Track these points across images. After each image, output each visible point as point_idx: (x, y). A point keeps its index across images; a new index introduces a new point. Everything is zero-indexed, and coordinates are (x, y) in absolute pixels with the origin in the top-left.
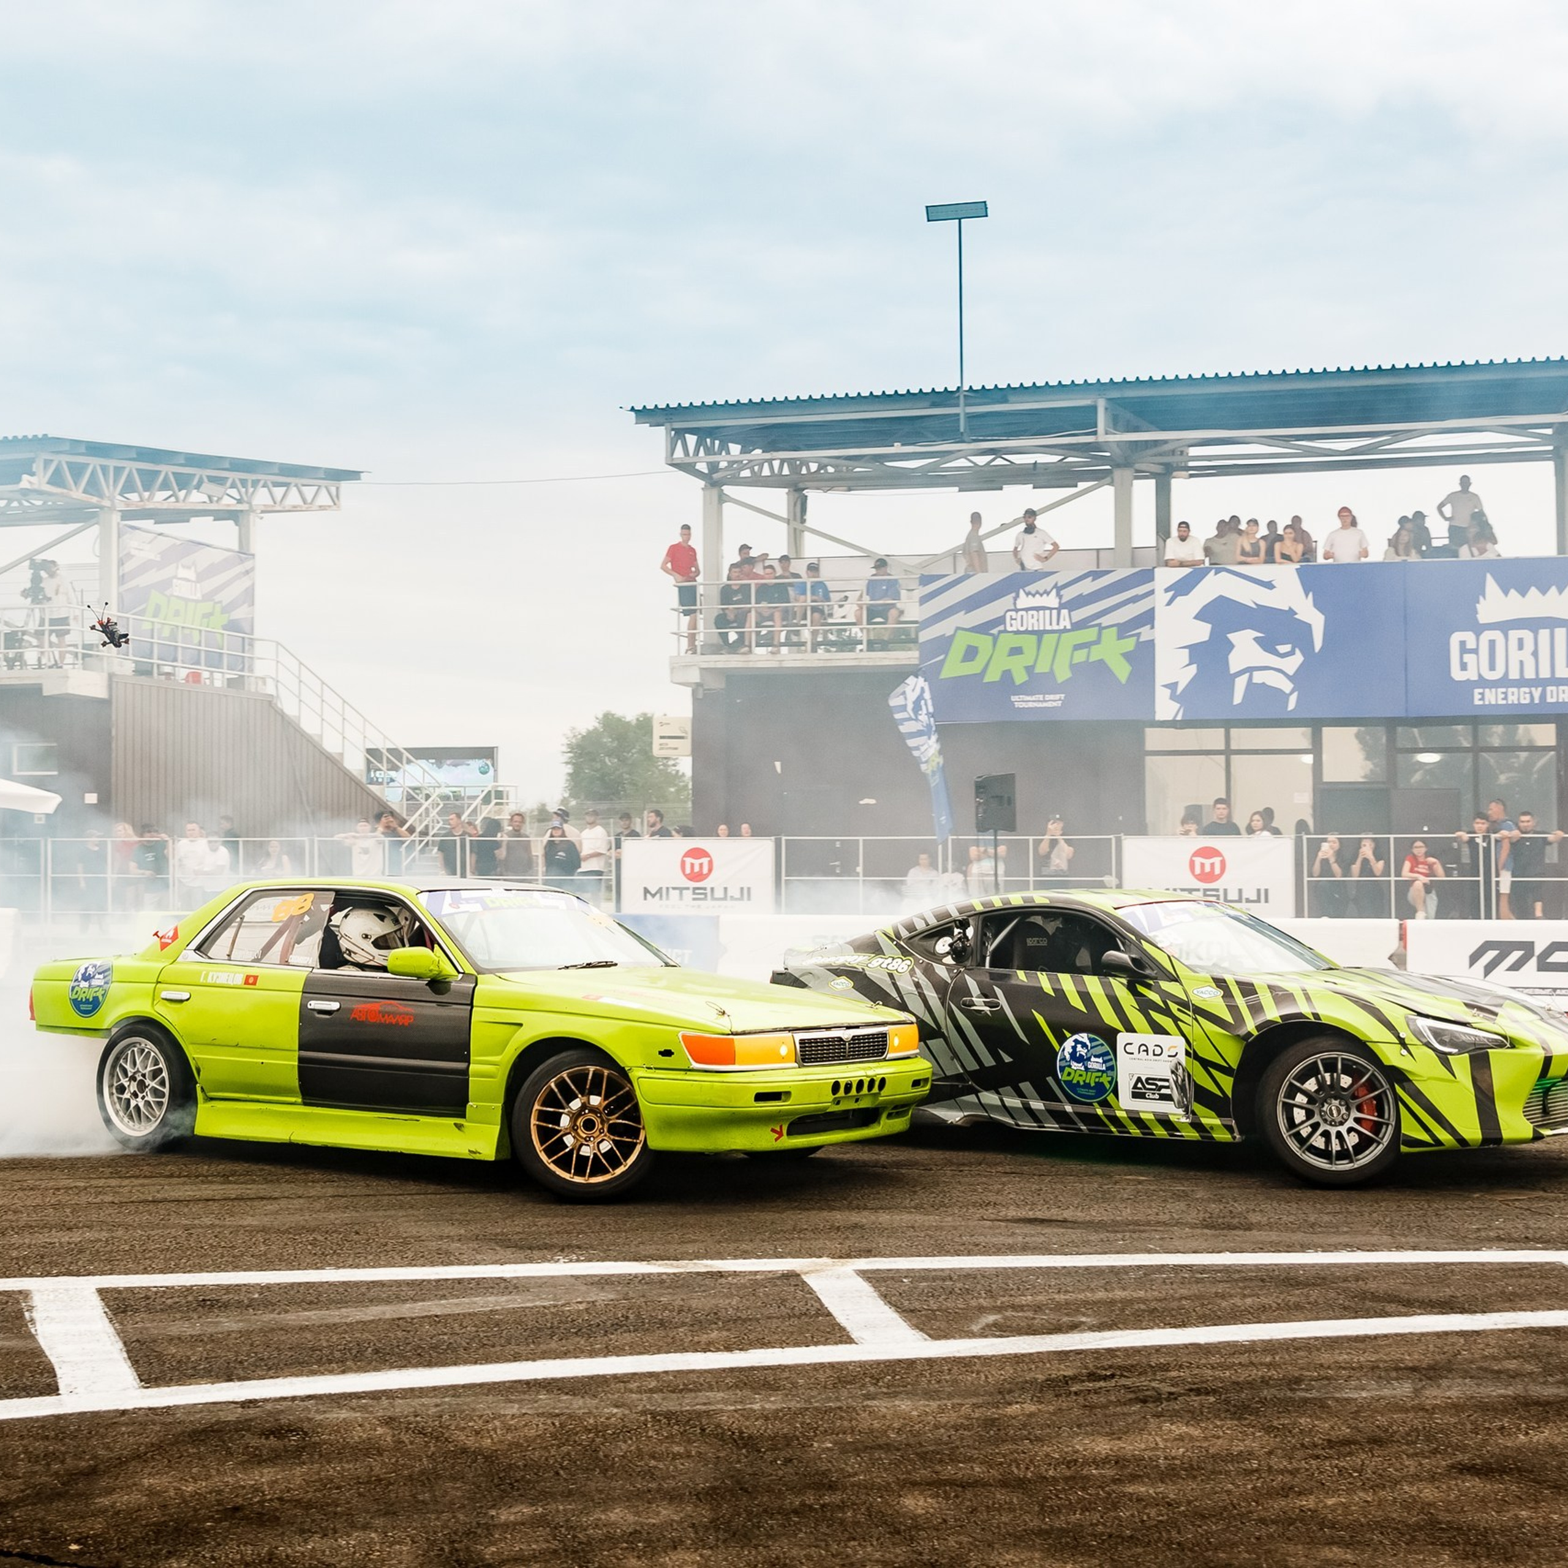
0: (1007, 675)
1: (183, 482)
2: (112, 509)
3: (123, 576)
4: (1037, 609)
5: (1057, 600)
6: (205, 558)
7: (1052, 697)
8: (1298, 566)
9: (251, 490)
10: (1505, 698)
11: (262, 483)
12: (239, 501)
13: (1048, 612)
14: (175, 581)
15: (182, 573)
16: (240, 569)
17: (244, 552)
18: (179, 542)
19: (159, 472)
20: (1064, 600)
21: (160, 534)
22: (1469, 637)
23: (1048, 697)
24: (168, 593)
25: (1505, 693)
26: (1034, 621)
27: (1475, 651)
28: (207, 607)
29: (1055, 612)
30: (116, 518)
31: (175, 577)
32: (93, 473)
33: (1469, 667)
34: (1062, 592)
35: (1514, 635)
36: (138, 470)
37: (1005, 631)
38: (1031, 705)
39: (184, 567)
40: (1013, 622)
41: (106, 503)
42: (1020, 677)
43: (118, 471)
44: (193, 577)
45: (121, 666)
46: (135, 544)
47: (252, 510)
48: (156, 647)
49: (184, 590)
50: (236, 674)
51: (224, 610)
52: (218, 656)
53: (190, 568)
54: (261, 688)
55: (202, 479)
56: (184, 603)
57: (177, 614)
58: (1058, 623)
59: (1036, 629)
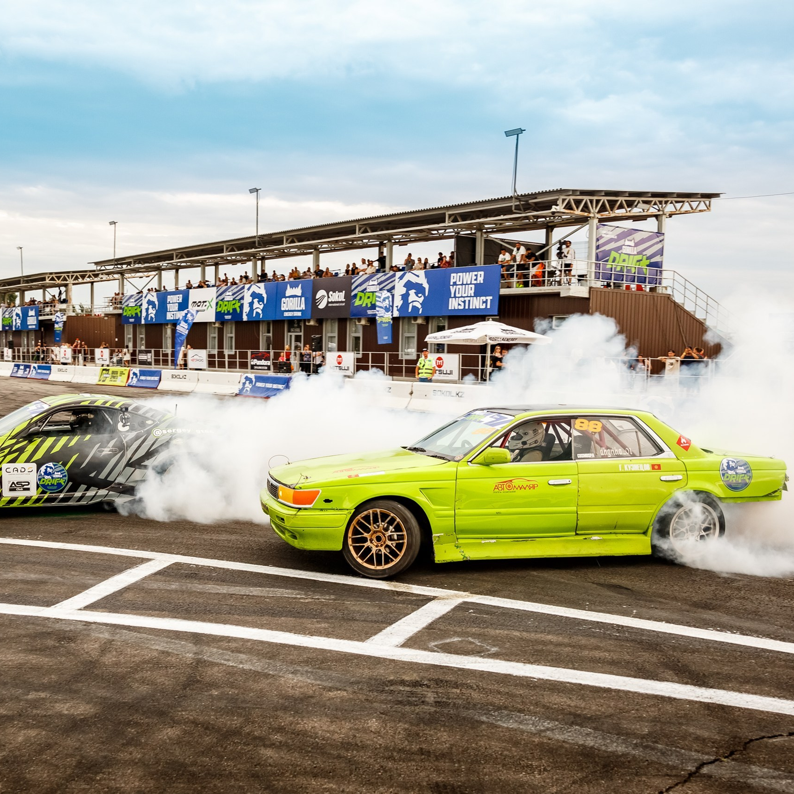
1: (630, 204)
2: (594, 217)
3: (598, 246)
6: (638, 237)
9: (664, 205)
11: (669, 202)
12: (659, 210)
14: (623, 247)
15: (627, 243)
16: (657, 240)
17: (660, 233)
18: (626, 230)
19: (617, 201)
21: (618, 227)
24: (620, 252)
28: (639, 257)
30: (596, 221)
31: (624, 245)
32: (586, 203)
36: (608, 201)
39: (628, 240)
41: (592, 215)
43: (598, 201)
44: (633, 244)
45: (596, 283)
46: (604, 232)
47: (664, 214)
48: (613, 275)
49: (628, 250)
50: (653, 286)
51: (647, 258)
52: (644, 278)
53: (631, 241)
54: (665, 292)
55: (639, 202)
56: (628, 256)
57: (624, 261)
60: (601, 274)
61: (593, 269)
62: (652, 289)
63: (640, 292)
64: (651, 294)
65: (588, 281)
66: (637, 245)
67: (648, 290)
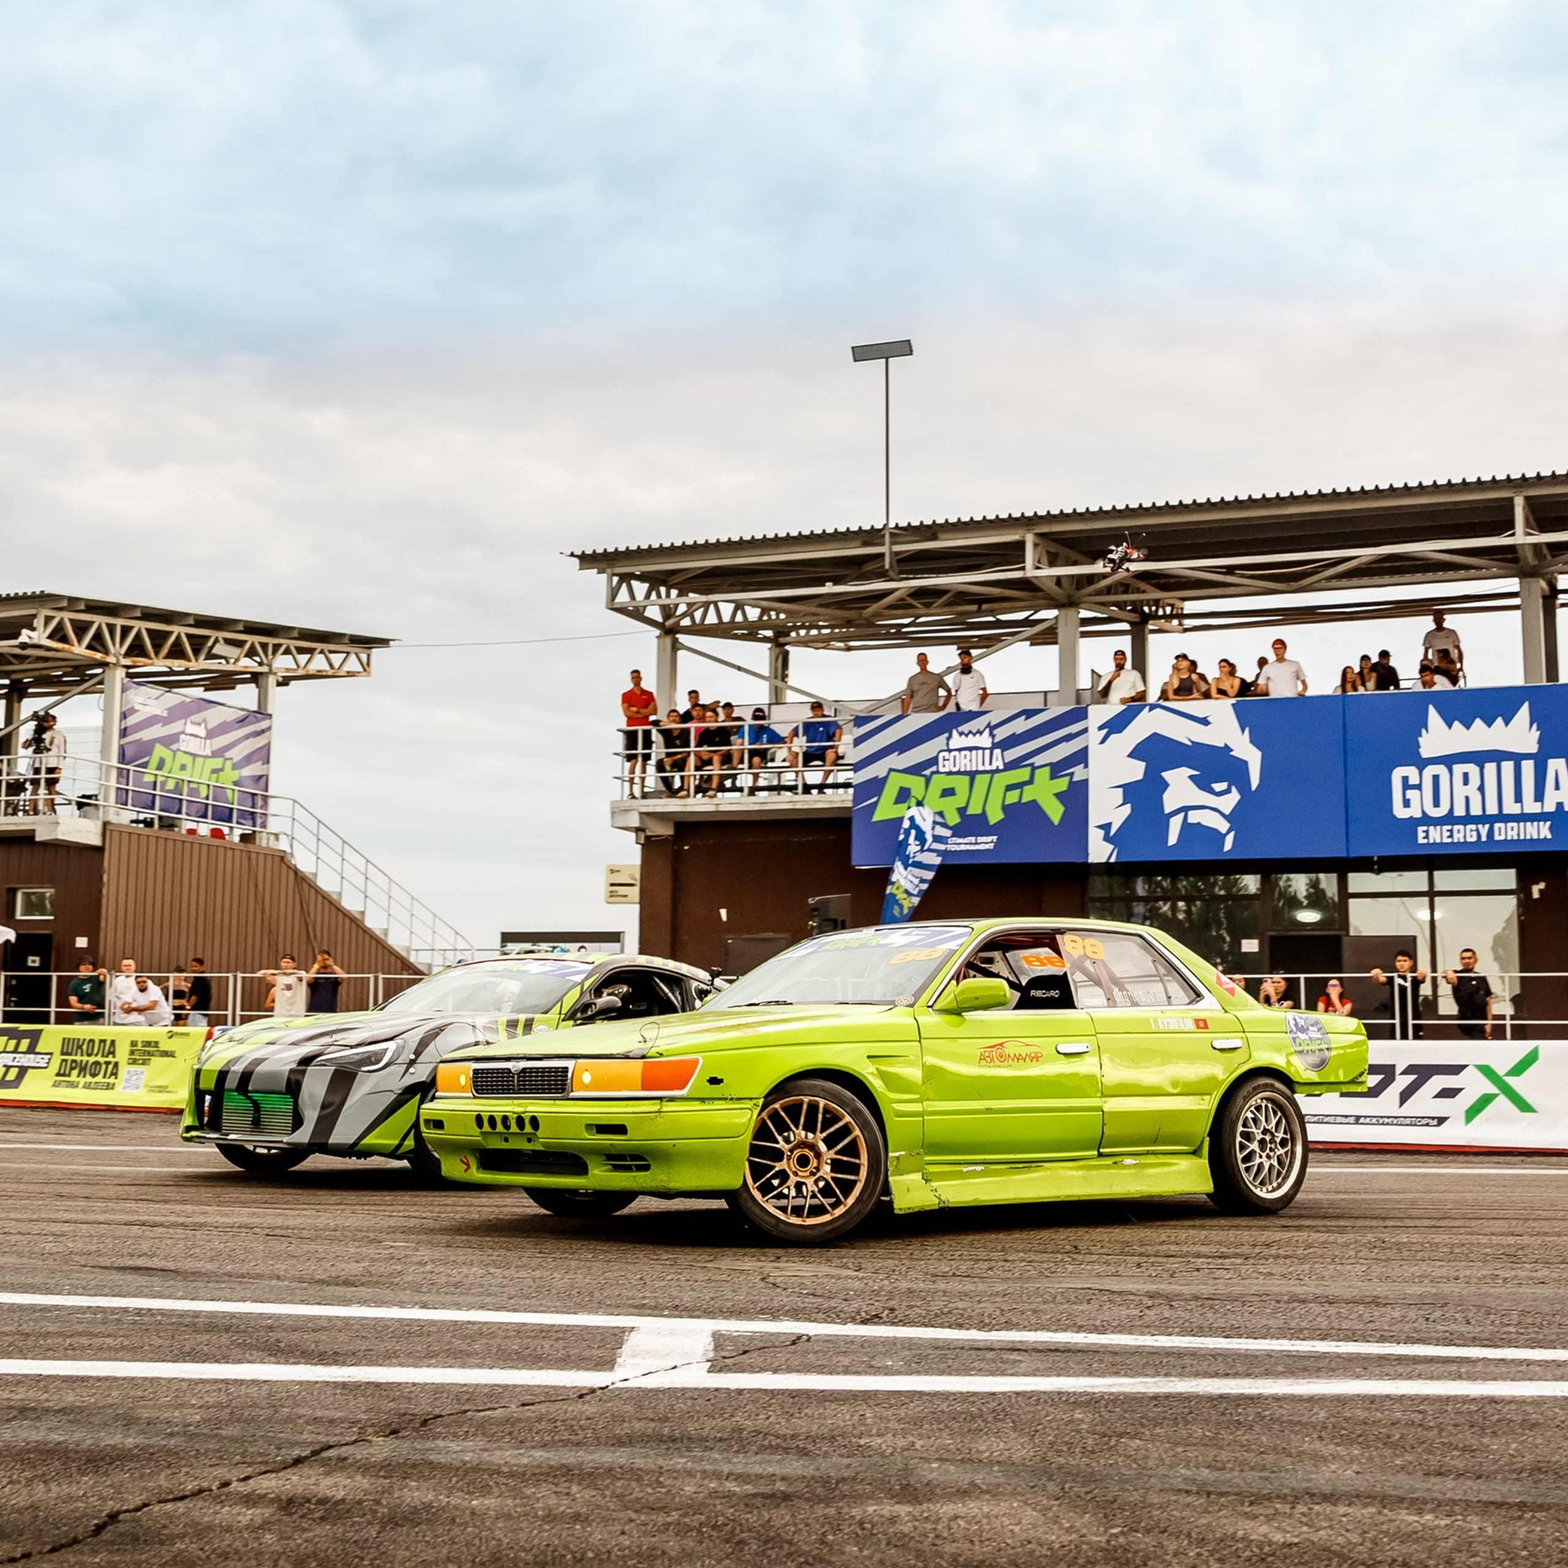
1: (197, 644)
2: (116, 665)
3: (125, 729)
4: (970, 749)
5: (990, 740)
6: (215, 717)
7: (984, 839)
8: (1234, 701)
9: (272, 654)
10: (1451, 836)
11: (283, 648)
12: (260, 665)
13: (980, 752)
14: (182, 736)
15: (191, 729)
16: (257, 727)
17: (261, 713)
18: (188, 700)
19: (169, 633)
20: (997, 740)
22: (1411, 772)
23: (980, 839)
24: (174, 747)
25: (1451, 831)
27: (1418, 787)
29: (987, 752)
30: (121, 674)
31: (183, 733)
32: (99, 631)
33: (1412, 803)
34: (995, 732)
35: (1459, 769)
36: (148, 630)
38: (963, 847)
39: (193, 723)
40: (946, 762)
41: (111, 659)
42: (953, 819)
43: (126, 630)
44: (203, 733)
45: (118, 814)
46: (140, 699)
47: (271, 672)
48: (158, 799)
49: (191, 745)
50: (248, 829)
51: (235, 767)
52: (227, 812)
53: (199, 724)
54: (273, 844)
55: (216, 641)
56: (191, 758)
57: (183, 767)
58: (991, 763)
59: (968, 769)
60: (130, 793)
61: (113, 782)
62: (244, 838)
63: (217, 842)
64: (242, 846)
65: (101, 809)
66: (211, 734)
67: (237, 839)
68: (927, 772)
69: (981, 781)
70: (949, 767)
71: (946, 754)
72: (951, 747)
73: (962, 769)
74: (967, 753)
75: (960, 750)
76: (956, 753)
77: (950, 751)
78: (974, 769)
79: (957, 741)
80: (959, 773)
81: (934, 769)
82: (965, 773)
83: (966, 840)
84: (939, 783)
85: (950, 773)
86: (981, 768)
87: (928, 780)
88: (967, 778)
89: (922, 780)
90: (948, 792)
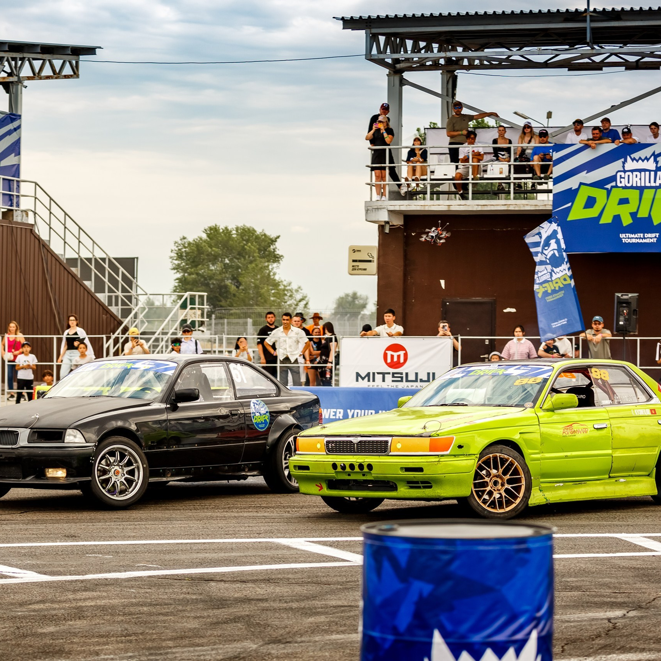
0: (617, 218)
4: (640, 171)
5: (655, 165)
7: (649, 235)
13: (647, 173)
20: (659, 166)
23: (647, 235)
26: (638, 179)
29: (653, 173)
34: (658, 159)
37: (616, 186)
38: (634, 241)
40: (622, 180)
42: (627, 221)
58: (655, 182)
59: (639, 185)
68: (608, 186)
69: (648, 194)
70: (624, 183)
71: (622, 174)
72: (626, 169)
73: (634, 185)
74: (638, 173)
75: (632, 171)
76: (630, 173)
77: (625, 171)
78: (643, 185)
79: (630, 165)
80: (632, 187)
81: (613, 184)
82: (636, 188)
83: (636, 236)
84: (617, 194)
85: (625, 187)
86: (648, 184)
87: (609, 192)
88: (638, 191)
89: (605, 192)
90: (624, 201)
